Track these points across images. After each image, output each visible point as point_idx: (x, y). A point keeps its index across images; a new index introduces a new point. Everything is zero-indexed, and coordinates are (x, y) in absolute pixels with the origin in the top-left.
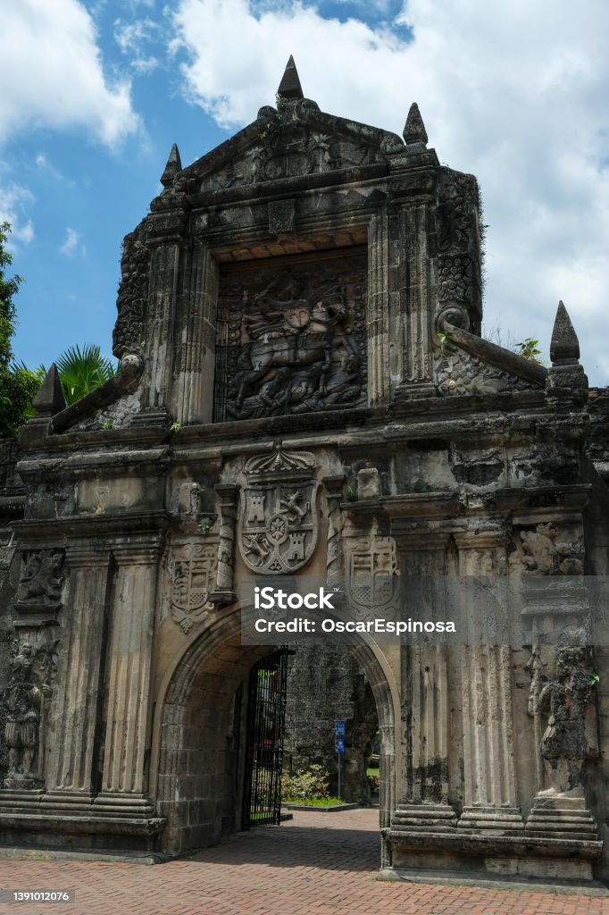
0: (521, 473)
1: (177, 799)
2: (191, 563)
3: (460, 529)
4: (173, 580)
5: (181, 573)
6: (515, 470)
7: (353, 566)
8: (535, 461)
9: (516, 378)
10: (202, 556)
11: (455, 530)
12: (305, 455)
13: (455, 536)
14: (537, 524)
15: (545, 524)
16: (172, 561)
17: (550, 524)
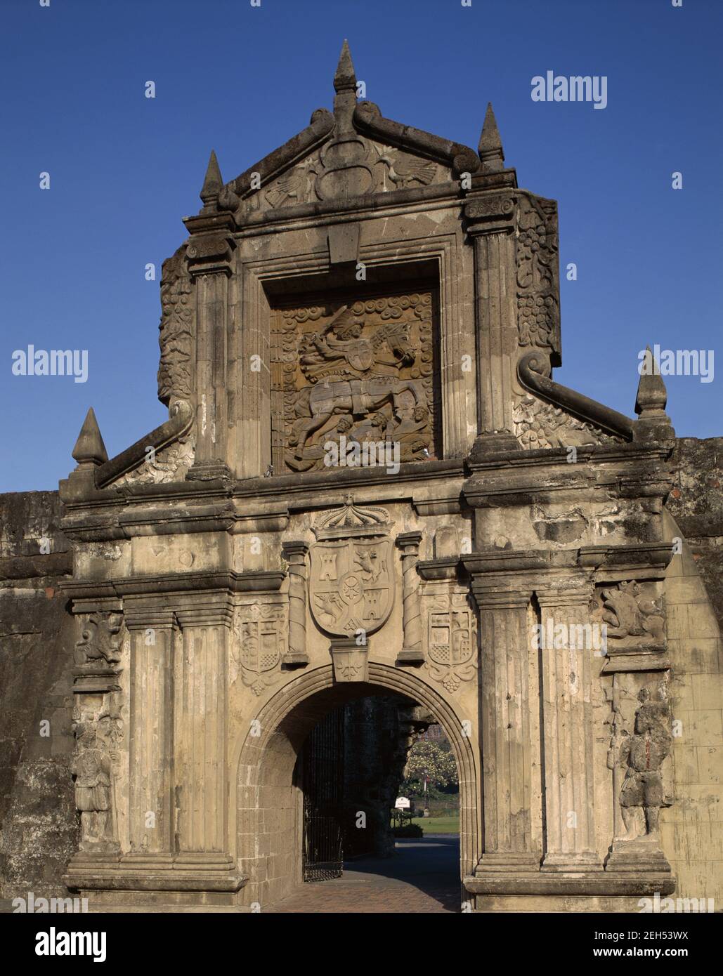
0: (605, 531)
1: (257, 857)
2: (259, 624)
3: (542, 588)
4: (241, 640)
5: (249, 634)
6: (598, 526)
7: (431, 624)
8: (618, 518)
9: (600, 430)
10: (272, 616)
11: (536, 588)
12: (379, 510)
13: (537, 594)
14: (620, 582)
15: (629, 581)
16: (238, 621)
17: (634, 581)
